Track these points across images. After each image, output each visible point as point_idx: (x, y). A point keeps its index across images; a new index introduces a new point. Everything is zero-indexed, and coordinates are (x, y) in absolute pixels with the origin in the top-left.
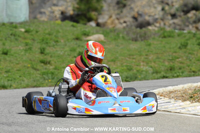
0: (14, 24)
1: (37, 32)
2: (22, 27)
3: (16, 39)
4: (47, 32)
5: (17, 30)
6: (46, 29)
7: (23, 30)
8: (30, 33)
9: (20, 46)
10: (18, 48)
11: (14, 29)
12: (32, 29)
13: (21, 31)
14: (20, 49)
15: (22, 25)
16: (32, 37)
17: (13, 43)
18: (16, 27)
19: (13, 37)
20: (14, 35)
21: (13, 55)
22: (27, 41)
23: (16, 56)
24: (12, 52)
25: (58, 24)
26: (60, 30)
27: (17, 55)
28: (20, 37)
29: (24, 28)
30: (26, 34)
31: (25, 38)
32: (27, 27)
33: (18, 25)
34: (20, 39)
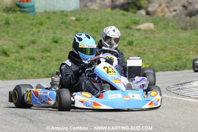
0: (65, 13)
1: (87, 20)
2: (72, 16)
3: (67, 28)
4: (97, 20)
5: (67, 18)
6: (96, 18)
7: (74, 18)
8: (81, 22)
9: (71, 35)
10: (69, 37)
11: (65, 17)
12: (82, 17)
13: (72, 20)
14: (70, 38)
15: (73, 14)
16: (83, 25)
17: (63, 32)
18: (66, 16)
19: (63, 25)
20: (65, 23)
21: (63, 44)
22: (77, 30)
23: (67, 45)
24: (63, 41)
25: (108, 13)
26: (111, 19)
27: (67, 43)
28: (71, 25)
29: (75, 16)
30: (76, 22)
31: (75, 27)
32: (78, 16)
33: (69, 14)
34: (71, 27)
